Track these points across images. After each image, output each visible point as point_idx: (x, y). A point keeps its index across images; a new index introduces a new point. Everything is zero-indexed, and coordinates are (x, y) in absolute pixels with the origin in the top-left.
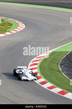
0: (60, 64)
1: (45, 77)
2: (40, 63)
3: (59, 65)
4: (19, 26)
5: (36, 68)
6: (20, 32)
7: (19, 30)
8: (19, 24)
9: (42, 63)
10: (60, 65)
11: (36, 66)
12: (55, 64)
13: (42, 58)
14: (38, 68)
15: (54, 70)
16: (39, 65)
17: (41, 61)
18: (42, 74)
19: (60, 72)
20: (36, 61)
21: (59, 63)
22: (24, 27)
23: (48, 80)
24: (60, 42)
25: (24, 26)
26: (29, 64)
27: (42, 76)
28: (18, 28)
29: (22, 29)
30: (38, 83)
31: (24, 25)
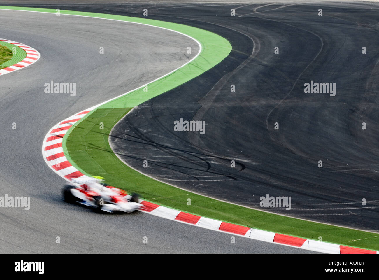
0: (111, 136)
1: (79, 163)
2: (69, 134)
3: (109, 137)
4: (28, 55)
5: (59, 145)
6: (28, 68)
7: (27, 65)
8: (27, 52)
9: (73, 134)
10: (111, 138)
11: (59, 141)
12: (100, 135)
13: (73, 123)
14: (65, 145)
15: (97, 148)
16: (66, 137)
17: (71, 129)
18: (72, 158)
19: (110, 151)
20: (61, 129)
21: (110, 133)
22: (38, 57)
23: (84, 170)
24: (113, 88)
25: (38, 55)
26: (45, 136)
27: (72, 162)
28: (26, 59)
29: (34, 61)
30: (62, 176)
31: (38, 53)
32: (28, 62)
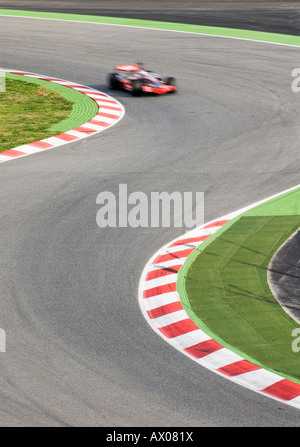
0: (272, 270)
1: (211, 324)
2: (189, 266)
3: (269, 273)
4: (101, 110)
5: (170, 288)
6: (103, 134)
7: (99, 129)
8: (99, 103)
9: (196, 266)
10: (272, 275)
11: (171, 278)
12: (250, 269)
13: (196, 244)
14: (182, 287)
15: (245, 293)
16: (183, 272)
17: (194, 256)
18: (198, 313)
19: (271, 301)
20: (174, 256)
21: (270, 266)
22: (121, 114)
23: (222, 337)
24: (269, 176)
25: (119, 110)
26: (142, 269)
27: (197, 321)
28: (98, 118)
29: (112, 122)
30: (181, 349)
31: (119, 105)
32: (102, 124)
